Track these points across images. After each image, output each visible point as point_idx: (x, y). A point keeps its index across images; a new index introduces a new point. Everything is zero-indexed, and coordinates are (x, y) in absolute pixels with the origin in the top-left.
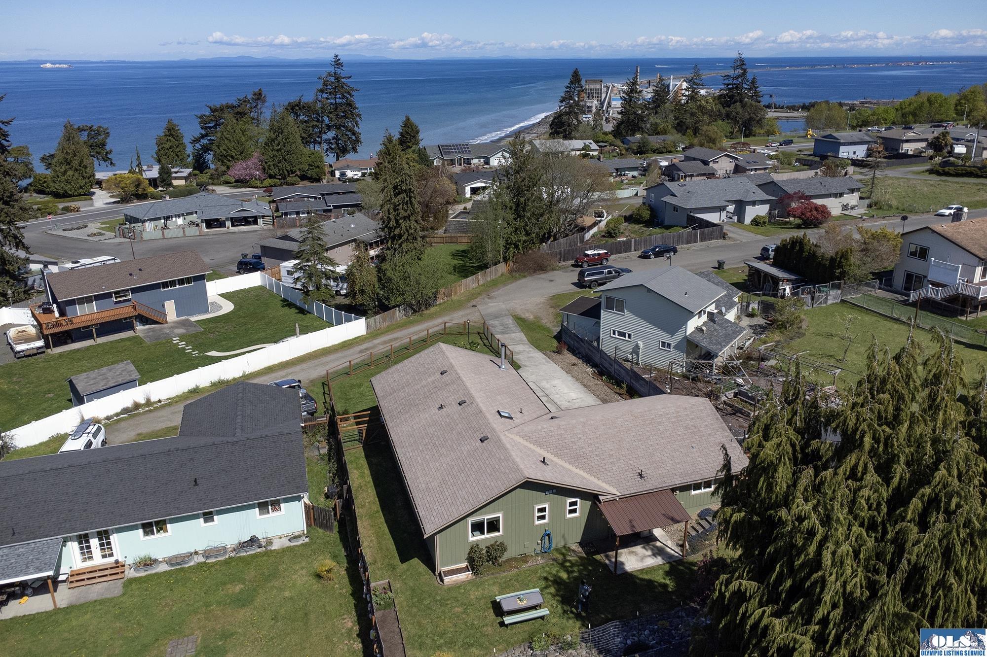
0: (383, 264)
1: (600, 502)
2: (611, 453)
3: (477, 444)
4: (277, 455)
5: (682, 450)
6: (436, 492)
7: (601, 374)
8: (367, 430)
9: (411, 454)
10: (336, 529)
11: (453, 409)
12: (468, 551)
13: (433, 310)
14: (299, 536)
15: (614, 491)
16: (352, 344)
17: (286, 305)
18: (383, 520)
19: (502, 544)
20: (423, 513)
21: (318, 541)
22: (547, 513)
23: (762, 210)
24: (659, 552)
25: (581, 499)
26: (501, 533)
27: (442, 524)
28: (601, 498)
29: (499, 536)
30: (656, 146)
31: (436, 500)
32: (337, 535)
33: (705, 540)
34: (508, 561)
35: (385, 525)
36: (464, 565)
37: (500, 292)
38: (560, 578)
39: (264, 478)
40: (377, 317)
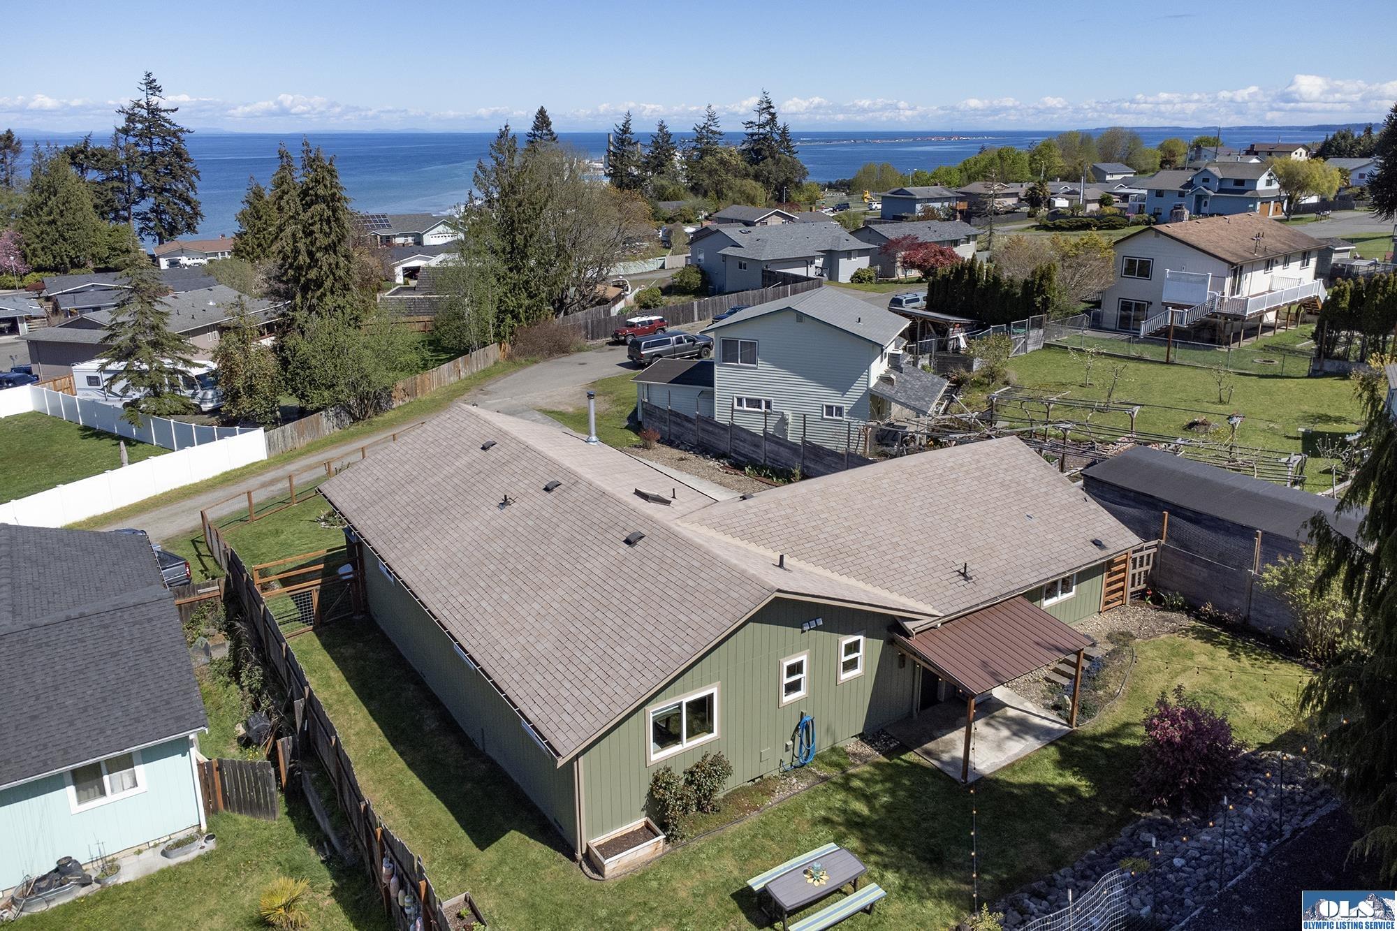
0: (286, 339)
1: (907, 634)
2: (894, 540)
3: (621, 551)
4: (114, 655)
5: (1014, 523)
6: (555, 662)
7: (738, 466)
8: (322, 593)
9: (461, 599)
10: (281, 808)
11: (532, 501)
12: (646, 789)
13: (387, 416)
14: (190, 840)
15: (928, 609)
16: (242, 475)
17: (91, 436)
18: (401, 763)
19: (717, 760)
20: (538, 711)
21: (240, 842)
22: (803, 676)
23: (863, 262)
24: (1021, 727)
25: (867, 636)
26: (715, 734)
27: (598, 726)
28: (909, 625)
29: (710, 743)
30: (669, 214)
31: (560, 677)
32: (288, 822)
33: (1095, 689)
34: (731, 797)
35: (410, 773)
36: (639, 823)
37: (501, 384)
38: (855, 813)
39: (85, 710)
40: (288, 426)
